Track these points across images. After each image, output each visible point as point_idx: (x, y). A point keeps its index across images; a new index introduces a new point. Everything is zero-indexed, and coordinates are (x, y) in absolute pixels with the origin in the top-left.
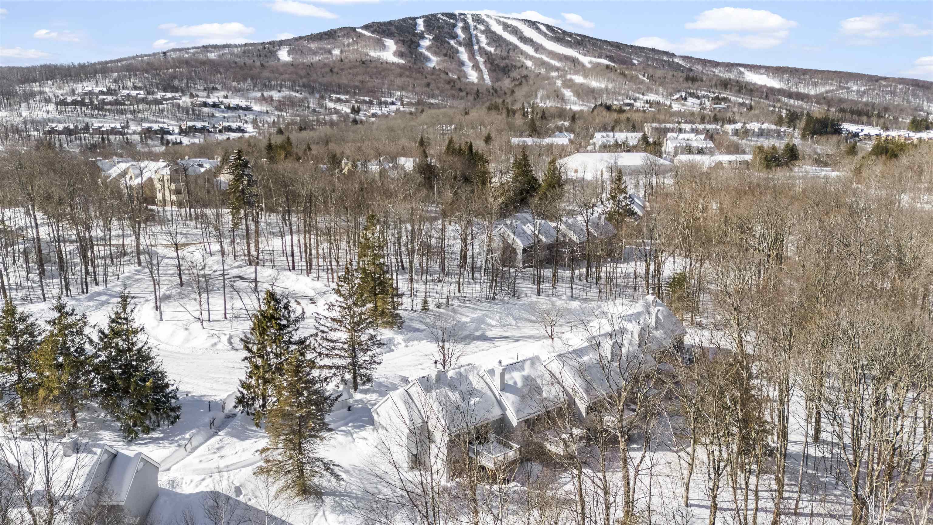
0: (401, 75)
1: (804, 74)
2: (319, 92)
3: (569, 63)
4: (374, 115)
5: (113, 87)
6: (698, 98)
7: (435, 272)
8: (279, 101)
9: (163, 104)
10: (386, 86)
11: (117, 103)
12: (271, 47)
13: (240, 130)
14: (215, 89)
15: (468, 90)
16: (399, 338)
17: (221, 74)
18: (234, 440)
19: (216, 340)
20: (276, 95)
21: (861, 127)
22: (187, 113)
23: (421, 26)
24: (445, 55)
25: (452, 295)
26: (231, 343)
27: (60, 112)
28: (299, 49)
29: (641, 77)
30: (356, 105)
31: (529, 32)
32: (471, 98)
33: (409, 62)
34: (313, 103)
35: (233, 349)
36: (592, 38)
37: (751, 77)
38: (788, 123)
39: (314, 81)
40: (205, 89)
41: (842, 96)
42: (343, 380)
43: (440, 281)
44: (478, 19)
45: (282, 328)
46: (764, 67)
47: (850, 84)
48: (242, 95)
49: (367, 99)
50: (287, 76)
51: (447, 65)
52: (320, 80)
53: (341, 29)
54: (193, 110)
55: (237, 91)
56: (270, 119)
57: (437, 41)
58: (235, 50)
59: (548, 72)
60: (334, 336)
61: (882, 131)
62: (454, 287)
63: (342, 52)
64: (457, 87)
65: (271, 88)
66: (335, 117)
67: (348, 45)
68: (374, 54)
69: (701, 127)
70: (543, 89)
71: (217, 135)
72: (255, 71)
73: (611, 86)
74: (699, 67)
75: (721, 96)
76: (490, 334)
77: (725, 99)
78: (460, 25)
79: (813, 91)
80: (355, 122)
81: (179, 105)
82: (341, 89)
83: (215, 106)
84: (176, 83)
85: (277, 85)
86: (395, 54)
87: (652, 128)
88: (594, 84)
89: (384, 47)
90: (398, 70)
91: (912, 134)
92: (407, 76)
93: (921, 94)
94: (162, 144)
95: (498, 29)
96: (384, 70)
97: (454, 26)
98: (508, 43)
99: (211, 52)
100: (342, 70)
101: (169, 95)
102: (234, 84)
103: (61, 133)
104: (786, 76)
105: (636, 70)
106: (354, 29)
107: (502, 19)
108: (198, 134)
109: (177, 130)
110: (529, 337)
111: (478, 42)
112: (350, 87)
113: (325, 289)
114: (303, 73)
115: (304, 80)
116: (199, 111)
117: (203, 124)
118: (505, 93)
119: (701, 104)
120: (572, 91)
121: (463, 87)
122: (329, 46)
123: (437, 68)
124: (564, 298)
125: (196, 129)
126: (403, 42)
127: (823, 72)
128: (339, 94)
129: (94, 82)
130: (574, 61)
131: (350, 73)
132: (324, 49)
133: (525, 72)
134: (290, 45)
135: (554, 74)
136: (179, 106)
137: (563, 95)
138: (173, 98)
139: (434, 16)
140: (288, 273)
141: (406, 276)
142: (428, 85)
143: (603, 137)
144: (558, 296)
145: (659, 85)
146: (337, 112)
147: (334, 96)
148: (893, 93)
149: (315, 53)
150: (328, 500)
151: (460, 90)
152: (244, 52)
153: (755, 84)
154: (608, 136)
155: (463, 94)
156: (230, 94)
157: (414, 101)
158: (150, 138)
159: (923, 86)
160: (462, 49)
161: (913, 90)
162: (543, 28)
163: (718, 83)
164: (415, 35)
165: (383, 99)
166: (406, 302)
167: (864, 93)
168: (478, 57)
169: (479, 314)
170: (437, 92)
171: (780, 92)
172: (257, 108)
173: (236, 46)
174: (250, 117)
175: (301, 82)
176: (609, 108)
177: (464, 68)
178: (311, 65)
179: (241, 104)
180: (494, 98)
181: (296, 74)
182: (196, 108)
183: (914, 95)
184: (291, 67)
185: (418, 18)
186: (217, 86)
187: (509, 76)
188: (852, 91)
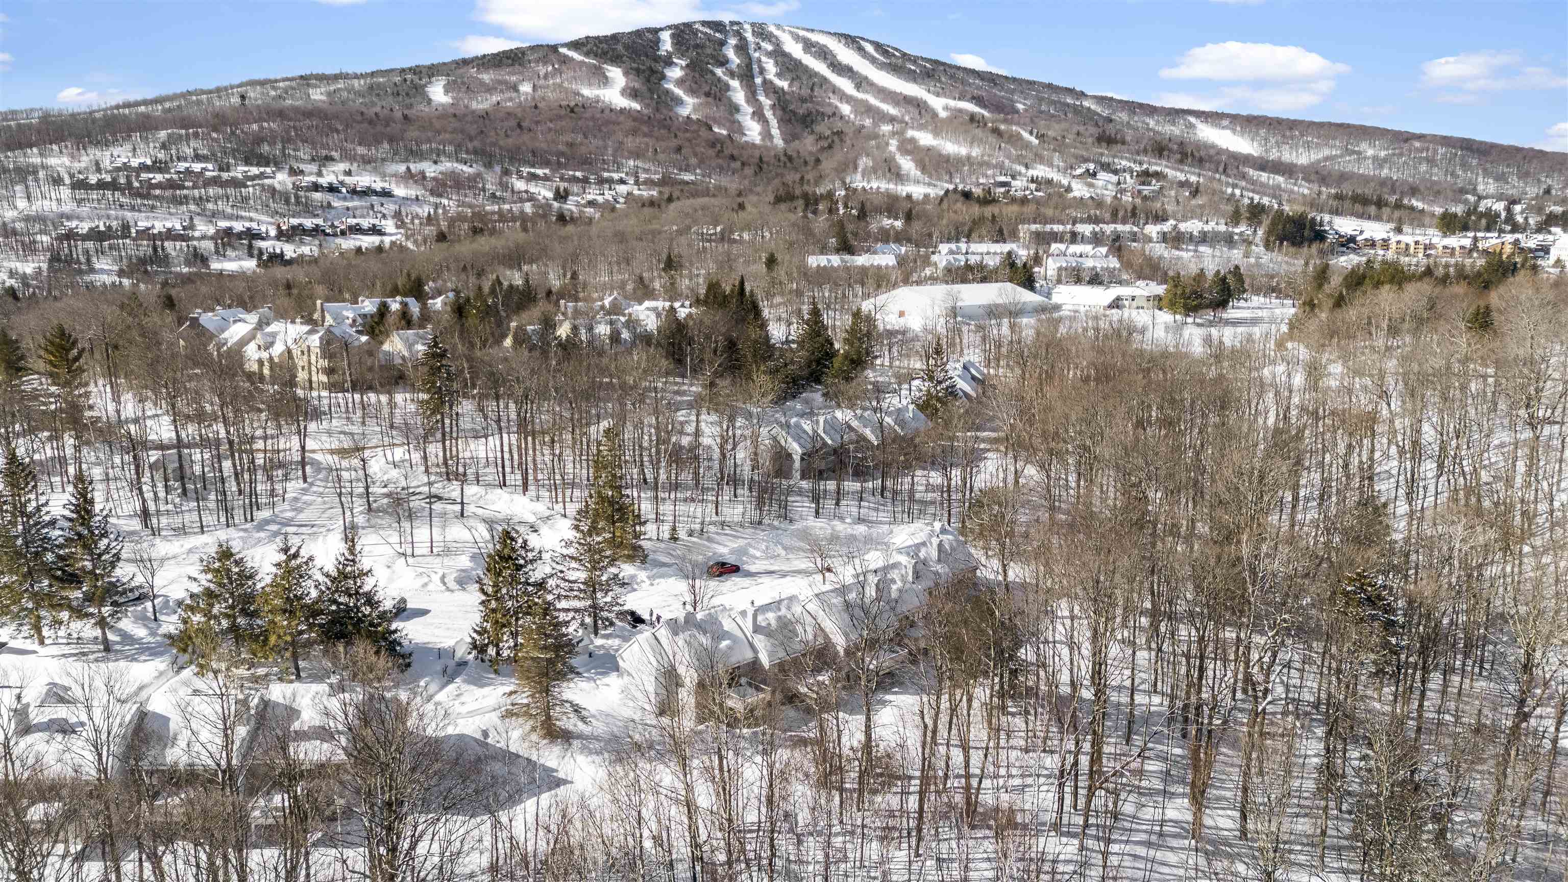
0: (634, 132)
1: (1291, 129)
2: (501, 162)
3: (911, 109)
4: (591, 203)
5: (161, 155)
6: (1115, 172)
7: (687, 488)
8: (435, 179)
9: (246, 186)
10: (610, 151)
11: (171, 185)
12: (416, 78)
13: (375, 231)
14: (329, 159)
15: (744, 159)
16: (642, 575)
17: (338, 131)
18: (473, 687)
19: (426, 580)
20: (431, 170)
21: (1363, 225)
22: (287, 202)
23: (667, 43)
24: (708, 95)
25: (708, 519)
26: (445, 584)
27: (80, 202)
28: (463, 83)
29: (1026, 135)
30: (562, 186)
31: (846, 55)
32: (749, 171)
33: (647, 106)
34: (491, 182)
35: (448, 589)
37: (1207, 133)
38: (1248, 219)
39: (492, 144)
40: (313, 160)
41: (1349, 167)
42: (582, 624)
43: (693, 500)
44: (761, 32)
45: (519, 568)
46: (1227, 116)
47: (1363, 146)
48: (375, 168)
49: (579, 174)
50: (447, 136)
51: (710, 111)
52: (501, 142)
53: (532, 48)
54: (297, 197)
55: (366, 161)
56: (425, 211)
57: (694, 70)
58: (356, 82)
59: (876, 124)
60: (573, 575)
61: (1393, 233)
62: (711, 508)
63: (535, 88)
64: (727, 152)
65: (420, 156)
66: (528, 208)
67: (546, 77)
68: (588, 92)
69: (1108, 229)
70: (868, 155)
71: (339, 240)
72: (395, 128)
73: (976, 152)
74: (1123, 116)
75: (1153, 169)
76: (753, 568)
77: (1158, 175)
78: (733, 41)
79: (1303, 159)
80: (562, 218)
81: (274, 189)
82: (537, 157)
83: (332, 189)
84: (265, 148)
85: (431, 150)
86: (623, 92)
87: (1030, 233)
88: (951, 147)
89: (605, 81)
90: (630, 124)
91: (1438, 239)
92: (645, 135)
93: (1475, 162)
94: (251, 255)
95: (795, 50)
96: (608, 122)
97: (722, 43)
98: (812, 74)
99: (316, 86)
100: (537, 123)
101: (255, 170)
102: (361, 150)
103: (85, 238)
104: (1262, 132)
105: (1018, 124)
106: (554, 48)
107: (802, 33)
108: (308, 239)
109: (273, 232)
110: (799, 572)
111: (762, 71)
112: (551, 155)
113: (548, 513)
114: (473, 130)
115: (476, 143)
116: (307, 198)
117: (315, 221)
118: (806, 163)
119: (1119, 183)
120: (912, 160)
121: (736, 152)
122: (514, 78)
123: (694, 117)
124: (848, 520)
125: (304, 230)
126: (638, 72)
127: (1321, 125)
128: (533, 166)
129: (128, 146)
130: (918, 105)
131: (550, 130)
132: (505, 82)
133: (839, 125)
134: (448, 74)
135: (886, 128)
136: (273, 191)
137: (899, 167)
138: (262, 176)
139: (688, 25)
140: (499, 491)
141: (650, 494)
142: (679, 149)
143: (951, 252)
144: (842, 519)
145: (1055, 150)
146: (531, 198)
147: (526, 170)
148: (1431, 161)
149: (490, 91)
150: (576, 743)
151: (733, 158)
152: (371, 88)
153: (1213, 146)
154: (958, 250)
155: (737, 165)
156: (354, 168)
157: (656, 177)
158: (229, 245)
159: (1478, 151)
160: (735, 83)
161: (1463, 156)
162: (869, 48)
163: (1151, 144)
164: (657, 59)
165: (606, 175)
166: (650, 529)
167: (1385, 160)
168: (762, 98)
169: (741, 542)
170: (693, 161)
171: (1246, 160)
172: (400, 191)
173: (357, 76)
174: (390, 207)
175: (470, 146)
176: (967, 195)
177: (739, 117)
178: (485, 116)
179: (374, 186)
180: (786, 172)
181: (462, 131)
182: (302, 193)
183: (1464, 166)
184: (452, 120)
185: (661, 29)
186: (333, 153)
187: (813, 132)
188: (1365, 158)
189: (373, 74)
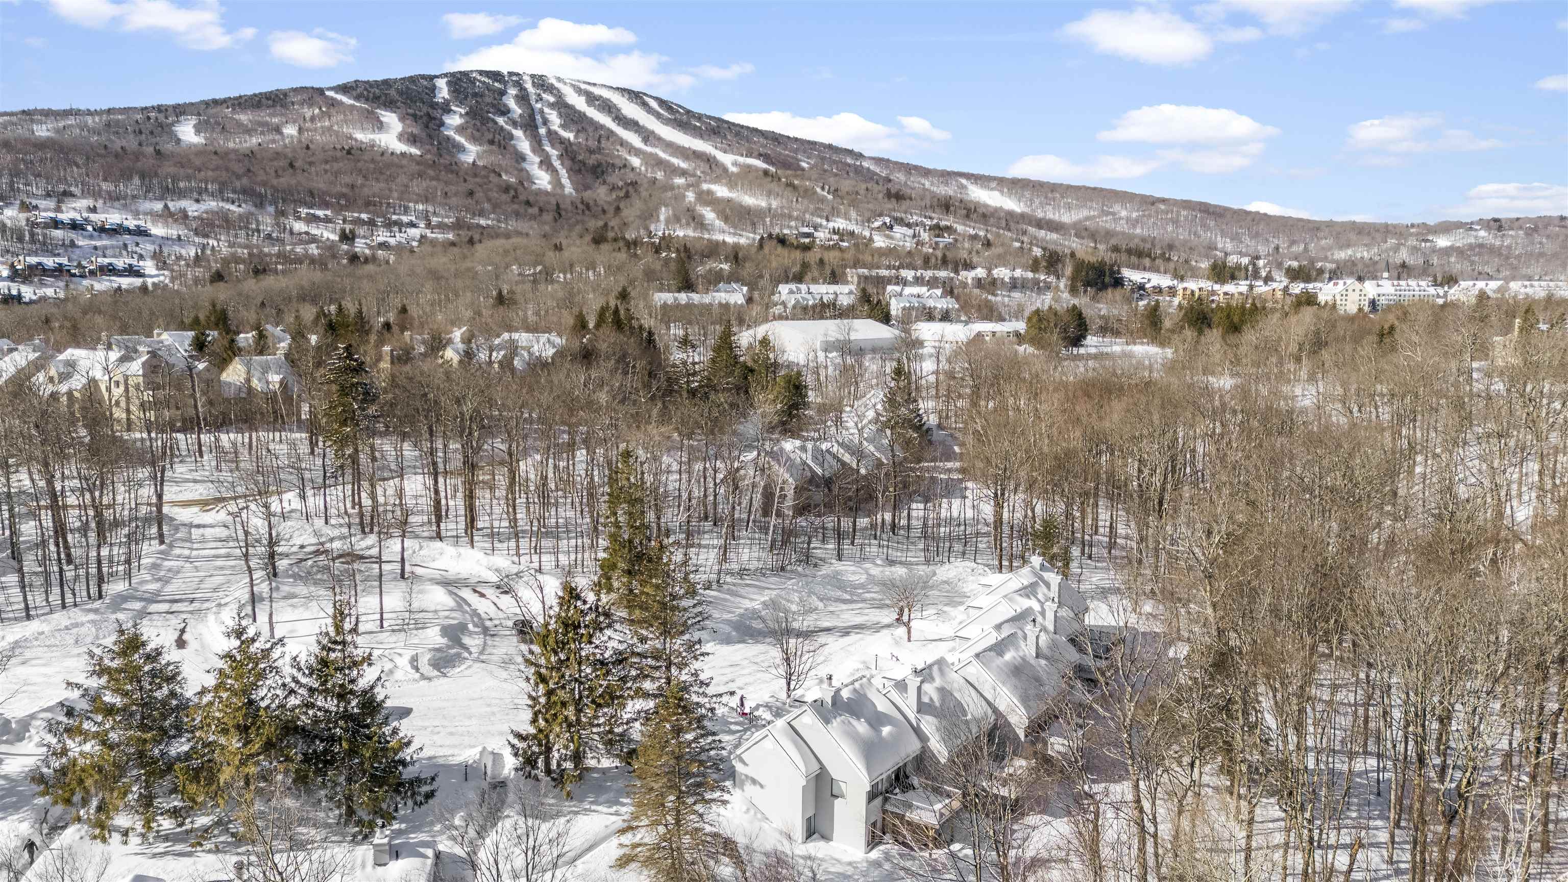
0: (419, 176)
1: (1052, 191)
2: (274, 202)
3: (701, 164)
4: (384, 246)
6: (909, 225)
8: (199, 218)
10: (395, 195)
12: (161, 117)
13: (132, 271)
14: (67, 194)
15: (541, 204)
17: (78, 166)
20: (192, 208)
21: (1147, 275)
22: (21, 239)
23: (443, 91)
24: (491, 142)
26: (417, 669)
28: (218, 124)
29: (819, 190)
30: (348, 227)
31: (630, 110)
32: (548, 217)
33: (429, 152)
34: (265, 223)
35: (424, 677)
36: (734, 124)
37: (979, 194)
38: (1046, 268)
39: (264, 184)
40: (48, 195)
41: (1108, 226)
44: (541, 82)
46: (994, 179)
47: (1117, 208)
48: (125, 206)
49: (364, 216)
50: (209, 174)
51: (495, 159)
52: (275, 182)
53: (295, 90)
54: (32, 235)
55: (113, 198)
56: (190, 251)
57: (474, 118)
58: (89, 120)
59: (669, 177)
61: (1175, 282)
63: (300, 130)
64: (522, 197)
65: (182, 194)
66: (313, 250)
67: (313, 119)
68: (362, 136)
69: (928, 274)
70: (666, 205)
71: (86, 282)
72: (148, 163)
73: (774, 204)
74: (902, 177)
75: (943, 223)
77: (948, 229)
78: (512, 91)
79: (1067, 218)
80: (354, 258)
82: (315, 198)
83: (74, 226)
85: (191, 189)
86: (401, 137)
87: (859, 277)
88: (750, 200)
89: (380, 126)
90: (415, 168)
91: (1217, 287)
92: (432, 179)
93: (1212, 224)
95: (579, 103)
96: (389, 165)
97: (503, 93)
98: (598, 126)
99: (40, 123)
100: (311, 164)
102: (105, 186)
104: (1027, 194)
105: (809, 179)
106: (321, 91)
107: (583, 86)
108: (50, 280)
109: (5, 272)
111: (545, 122)
112: (331, 196)
114: (239, 168)
115: (245, 181)
116: (45, 236)
117: (57, 260)
118: (604, 211)
119: (914, 236)
120: (713, 210)
121: (531, 199)
122: (275, 120)
123: (480, 164)
124: (879, 562)
125: (44, 270)
126: (415, 117)
127: (1078, 188)
128: (311, 208)
130: (709, 160)
131: (326, 171)
132: (266, 124)
133: (630, 177)
134: (199, 114)
135: (679, 181)
137: (702, 216)
139: (465, 74)
142: (471, 194)
143: (791, 292)
144: (870, 561)
145: (849, 205)
146: (314, 239)
147: (304, 211)
148: (1175, 222)
149: (249, 131)
151: (528, 203)
152: (108, 125)
153: (986, 206)
154: (799, 289)
155: (534, 211)
156: (100, 204)
157: (449, 221)
159: (1213, 213)
160: (518, 133)
161: (1202, 219)
162: (654, 104)
163: (935, 204)
164: (434, 106)
165: (394, 217)
167: (1137, 221)
168: (548, 148)
169: (768, 594)
170: (487, 206)
171: (1023, 217)
172: (158, 230)
173: (89, 113)
174: (148, 247)
175: (238, 184)
176: (782, 241)
177: (525, 165)
178: (251, 155)
179: (126, 223)
180: (586, 219)
181: (227, 169)
182: (39, 231)
183: (1204, 226)
184: (215, 157)
185: (437, 77)
186: (73, 189)
187: (604, 182)
188: (1120, 218)
189: (109, 111)
